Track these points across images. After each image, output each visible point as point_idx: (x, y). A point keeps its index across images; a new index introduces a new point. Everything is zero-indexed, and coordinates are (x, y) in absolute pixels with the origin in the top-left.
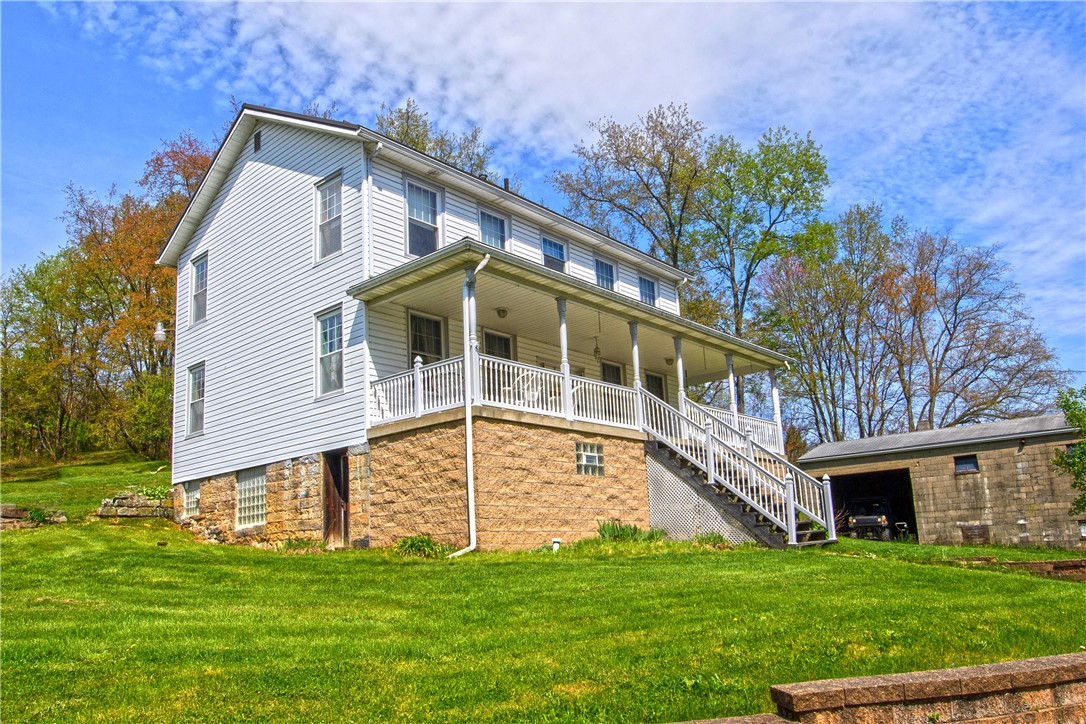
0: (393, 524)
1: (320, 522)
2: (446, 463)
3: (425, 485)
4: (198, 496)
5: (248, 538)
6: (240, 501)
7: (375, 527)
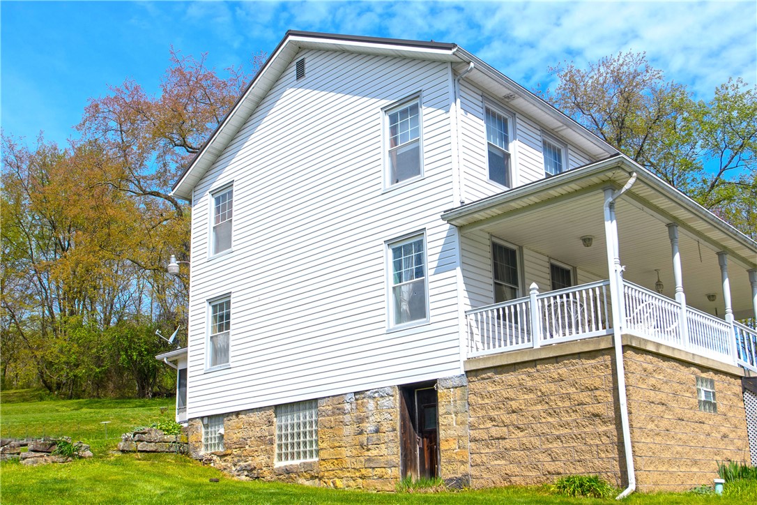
0: (503, 462)
1: (397, 459)
2: (584, 397)
3: (550, 419)
4: (222, 431)
5: (293, 475)
6: (280, 437)
7: (477, 465)
